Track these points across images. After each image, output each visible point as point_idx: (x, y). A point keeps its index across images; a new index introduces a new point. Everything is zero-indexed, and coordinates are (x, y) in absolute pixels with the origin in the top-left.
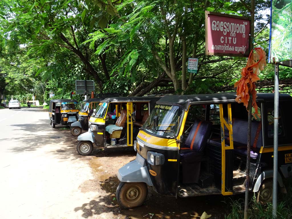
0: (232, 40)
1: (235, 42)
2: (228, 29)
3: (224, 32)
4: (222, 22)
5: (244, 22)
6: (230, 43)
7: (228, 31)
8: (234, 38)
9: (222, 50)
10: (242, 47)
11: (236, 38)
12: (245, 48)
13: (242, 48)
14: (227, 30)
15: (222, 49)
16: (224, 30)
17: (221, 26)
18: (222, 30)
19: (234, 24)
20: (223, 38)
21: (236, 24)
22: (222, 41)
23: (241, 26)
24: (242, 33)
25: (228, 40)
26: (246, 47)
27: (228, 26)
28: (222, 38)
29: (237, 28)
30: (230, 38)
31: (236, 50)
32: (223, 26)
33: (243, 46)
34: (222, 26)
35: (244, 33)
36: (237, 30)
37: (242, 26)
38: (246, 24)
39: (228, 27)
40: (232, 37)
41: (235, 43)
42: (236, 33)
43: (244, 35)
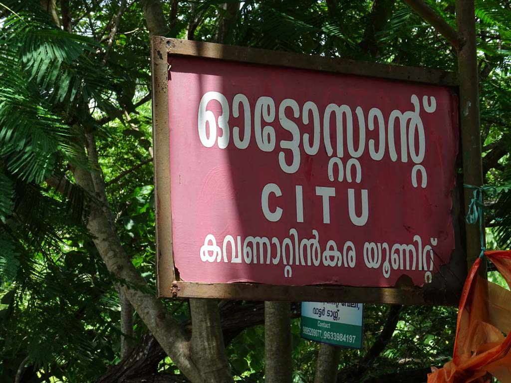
0: (338, 203)
1: (359, 213)
2: (306, 137)
3: (282, 155)
4: (265, 102)
5: (414, 99)
6: (327, 219)
7: (312, 151)
8: (351, 192)
9: (276, 261)
10: (409, 241)
11: (365, 193)
12: (428, 248)
13: (412, 247)
14: (301, 146)
15: (274, 255)
16: (284, 144)
17: (264, 124)
18: (267, 147)
19: (346, 108)
20: (279, 193)
21: (359, 111)
22: (273, 210)
23: (397, 120)
24: (404, 159)
25: (312, 203)
26: (434, 242)
27: (306, 121)
28: (272, 195)
29: (373, 135)
30: (326, 193)
31: (372, 264)
32: (276, 124)
33: (417, 238)
34: (270, 119)
35: (418, 159)
36: (372, 142)
37: (404, 118)
38: (431, 109)
39: (306, 129)
40: (342, 188)
41: (360, 221)
42: (365, 159)
43: (419, 172)
